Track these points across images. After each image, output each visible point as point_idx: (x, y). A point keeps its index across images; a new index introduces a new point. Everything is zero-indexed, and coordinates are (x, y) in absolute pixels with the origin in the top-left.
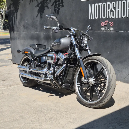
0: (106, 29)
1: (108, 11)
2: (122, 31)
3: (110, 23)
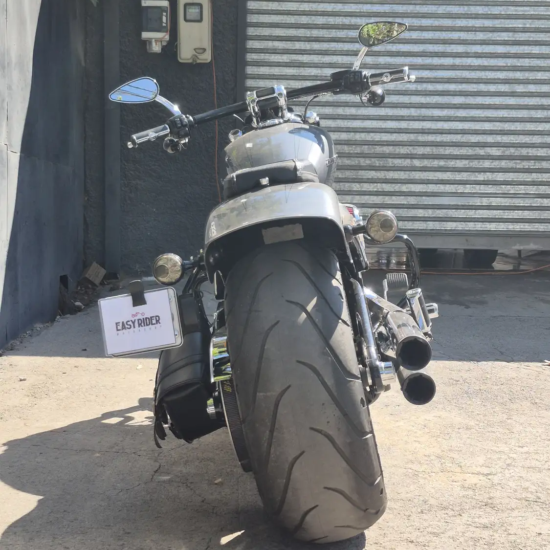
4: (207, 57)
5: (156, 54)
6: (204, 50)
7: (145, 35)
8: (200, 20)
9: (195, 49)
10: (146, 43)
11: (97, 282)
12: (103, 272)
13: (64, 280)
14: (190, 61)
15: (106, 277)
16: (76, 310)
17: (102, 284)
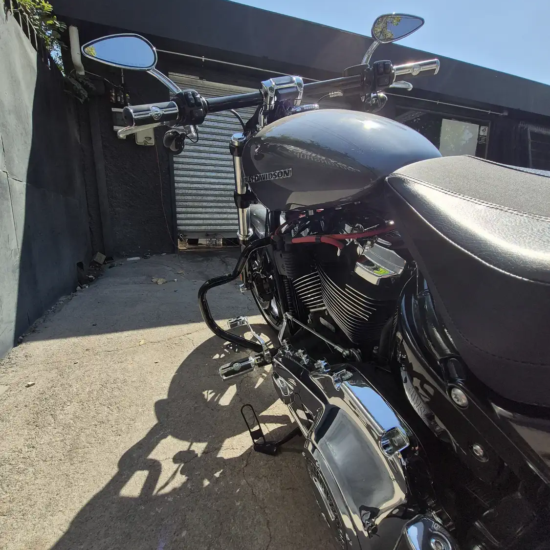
4: (152, 142)
5: (123, 140)
6: (150, 138)
7: (116, 128)
9: (145, 137)
10: (116, 133)
11: (102, 262)
12: (104, 257)
13: (80, 265)
14: (143, 144)
15: (106, 260)
16: (90, 281)
17: (104, 263)
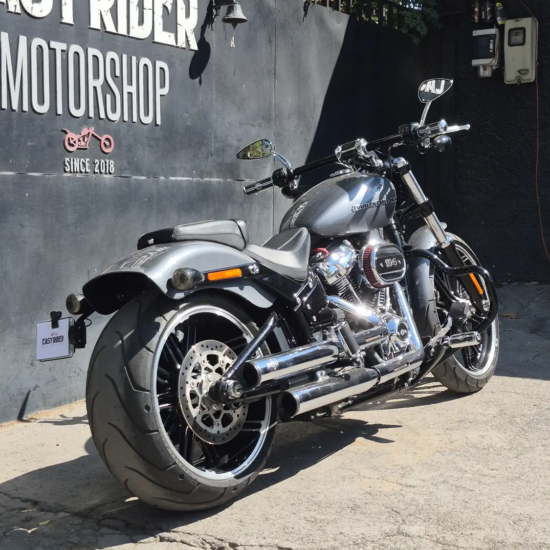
0: (87, 165)
1: (95, 88)
2: (143, 175)
3: (103, 139)
4: (531, 77)
5: (486, 78)
6: (527, 70)
7: (475, 62)
8: (523, 43)
9: (519, 71)
10: (475, 69)
14: (515, 82)
